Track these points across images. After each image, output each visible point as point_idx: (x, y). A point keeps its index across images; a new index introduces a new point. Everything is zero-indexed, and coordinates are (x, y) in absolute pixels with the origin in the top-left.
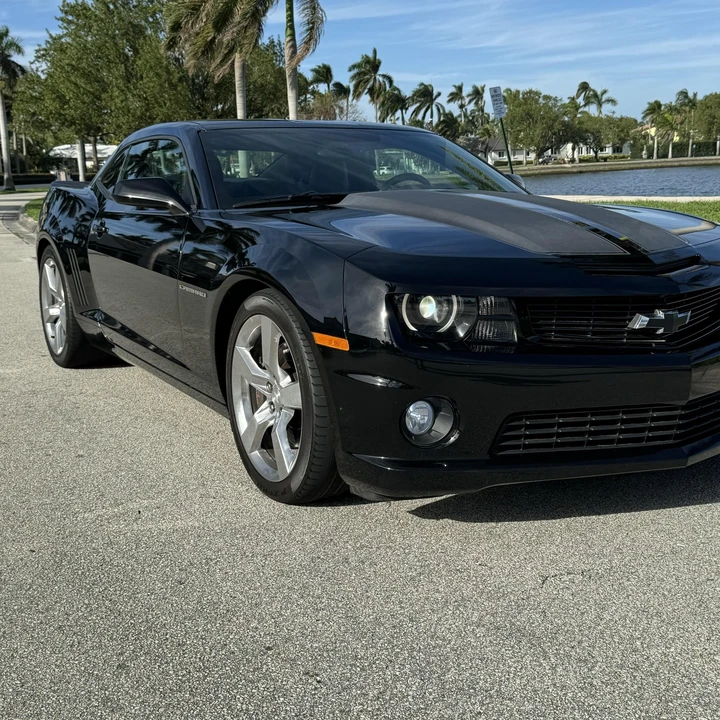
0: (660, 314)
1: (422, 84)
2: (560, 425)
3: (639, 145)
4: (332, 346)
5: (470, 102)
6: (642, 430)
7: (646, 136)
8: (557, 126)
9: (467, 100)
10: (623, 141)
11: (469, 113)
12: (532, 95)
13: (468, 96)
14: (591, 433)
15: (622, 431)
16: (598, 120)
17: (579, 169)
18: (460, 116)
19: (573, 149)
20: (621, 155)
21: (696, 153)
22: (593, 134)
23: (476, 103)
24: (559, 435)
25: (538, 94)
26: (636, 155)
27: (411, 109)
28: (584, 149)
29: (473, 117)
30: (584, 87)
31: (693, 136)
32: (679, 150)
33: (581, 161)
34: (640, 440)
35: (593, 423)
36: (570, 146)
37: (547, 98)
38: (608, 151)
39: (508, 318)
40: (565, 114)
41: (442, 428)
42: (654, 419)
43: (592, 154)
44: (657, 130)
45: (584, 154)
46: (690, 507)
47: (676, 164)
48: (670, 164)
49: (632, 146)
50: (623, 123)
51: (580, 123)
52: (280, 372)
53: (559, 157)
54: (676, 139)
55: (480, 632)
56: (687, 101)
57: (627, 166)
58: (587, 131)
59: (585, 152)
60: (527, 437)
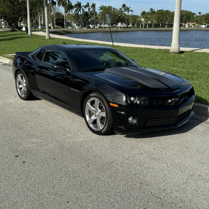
0: (173, 99)
1: (78, 2)
2: (156, 121)
3: (139, 24)
4: (114, 106)
5: (91, 8)
6: (170, 121)
7: (141, 21)
8: (117, 17)
9: (90, 7)
10: (135, 23)
11: (91, 11)
12: (110, 8)
13: (91, 6)
14: (161, 122)
15: (166, 121)
16: (128, 16)
17: (123, 30)
18: (88, 12)
19: (121, 24)
20: (134, 26)
21: (155, 27)
22: (127, 20)
23: (93, 9)
24: (155, 122)
25: (112, 7)
26: (138, 27)
27: (75, 9)
28: (124, 24)
29: (92, 12)
30: (124, 6)
31: (154, 22)
32: (150, 26)
33: (123, 28)
34: (169, 123)
35: (161, 120)
36: (120, 23)
37: (114, 9)
38: (131, 25)
39: (147, 101)
40: (119, 14)
41: (135, 121)
42: (172, 119)
43: (126, 26)
44: (144, 20)
45: (124, 26)
46: (176, 135)
47: (149, 30)
48: (147, 30)
49: (137, 24)
50: (135, 17)
51: (123, 17)
52: (98, 109)
53: (117, 26)
54: (149, 22)
55: (147, 159)
56: (152, 12)
57: (136, 30)
58: (125, 19)
59: (124, 25)
60: (150, 123)
